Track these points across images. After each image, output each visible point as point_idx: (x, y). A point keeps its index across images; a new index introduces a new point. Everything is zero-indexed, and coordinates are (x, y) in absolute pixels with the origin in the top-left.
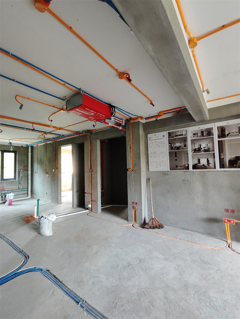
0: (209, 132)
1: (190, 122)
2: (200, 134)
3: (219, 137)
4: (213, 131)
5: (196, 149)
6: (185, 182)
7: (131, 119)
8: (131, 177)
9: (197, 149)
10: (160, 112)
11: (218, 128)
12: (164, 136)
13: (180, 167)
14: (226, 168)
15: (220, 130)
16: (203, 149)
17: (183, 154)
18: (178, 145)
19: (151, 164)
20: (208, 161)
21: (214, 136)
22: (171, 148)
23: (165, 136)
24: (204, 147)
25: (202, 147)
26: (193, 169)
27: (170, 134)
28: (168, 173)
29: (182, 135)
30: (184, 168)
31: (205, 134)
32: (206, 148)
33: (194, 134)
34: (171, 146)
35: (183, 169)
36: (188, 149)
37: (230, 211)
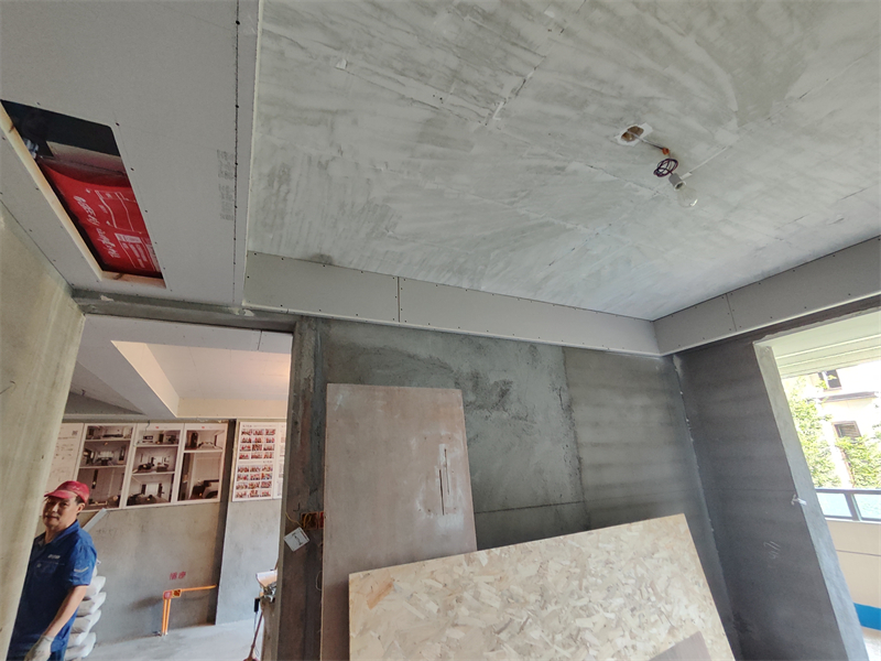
0: (173, 437)
2: (156, 439)
3: (186, 448)
4: (179, 437)
5: (142, 465)
9: (145, 466)
11: (188, 432)
12: (75, 433)
13: (99, 503)
14: (188, 499)
15: (190, 436)
16: (156, 465)
17: (112, 476)
18: (105, 455)
20: (160, 488)
21: (179, 445)
22: (89, 461)
23: (79, 433)
24: (159, 464)
25: (155, 462)
26: (128, 504)
27: (91, 431)
30: (107, 505)
31: (165, 439)
33: (146, 438)
34: (89, 456)
35: (105, 507)
36: (127, 466)
37: (178, 576)
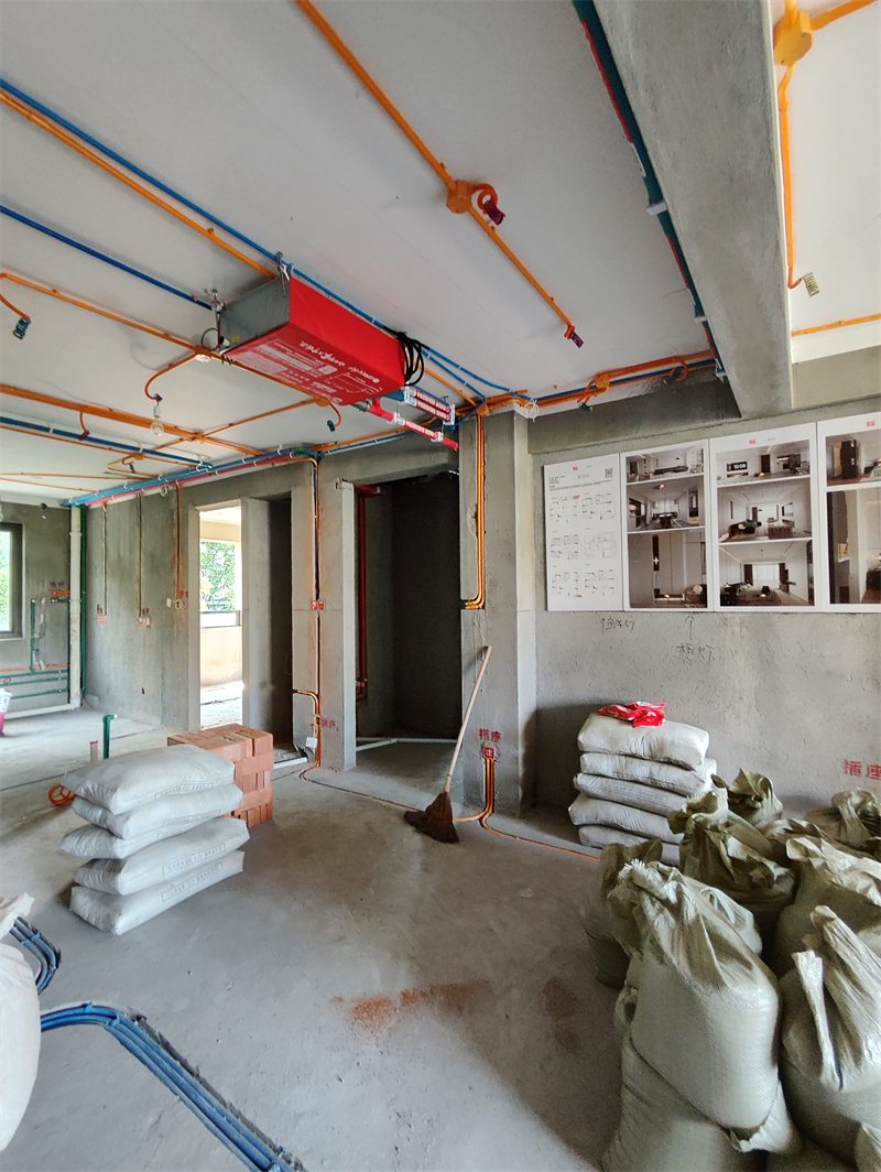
0: (794, 460)
1: (718, 418)
2: (754, 467)
3: (831, 479)
4: (806, 455)
5: (736, 526)
6: (691, 656)
7: (479, 402)
8: (475, 631)
9: (741, 527)
10: (599, 376)
11: (830, 441)
12: (609, 472)
13: (671, 596)
14: (857, 602)
15: (837, 451)
16: (765, 525)
17: (684, 545)
18: (664, 507)
19: (554, 584)
20: (784, 574)
21: (812, 475)
22: (640, 521)
23: (615, 473)
24: (771, 520)
25: (762, 517)
26: (723, 603)
27: (633, 465)
28: (623, 618)
29: (684, 469)
30: (686, 602)
31: (774, 465)
32: (779, 524)
33: (732, 467)
34: (638, 512)
35: (682, 604)
36: (707, 527)
37: (864, 771)
